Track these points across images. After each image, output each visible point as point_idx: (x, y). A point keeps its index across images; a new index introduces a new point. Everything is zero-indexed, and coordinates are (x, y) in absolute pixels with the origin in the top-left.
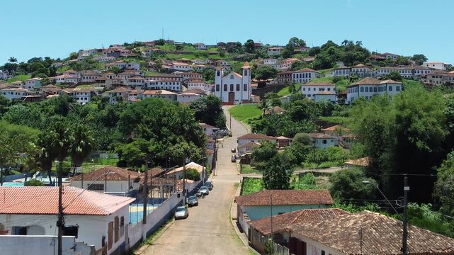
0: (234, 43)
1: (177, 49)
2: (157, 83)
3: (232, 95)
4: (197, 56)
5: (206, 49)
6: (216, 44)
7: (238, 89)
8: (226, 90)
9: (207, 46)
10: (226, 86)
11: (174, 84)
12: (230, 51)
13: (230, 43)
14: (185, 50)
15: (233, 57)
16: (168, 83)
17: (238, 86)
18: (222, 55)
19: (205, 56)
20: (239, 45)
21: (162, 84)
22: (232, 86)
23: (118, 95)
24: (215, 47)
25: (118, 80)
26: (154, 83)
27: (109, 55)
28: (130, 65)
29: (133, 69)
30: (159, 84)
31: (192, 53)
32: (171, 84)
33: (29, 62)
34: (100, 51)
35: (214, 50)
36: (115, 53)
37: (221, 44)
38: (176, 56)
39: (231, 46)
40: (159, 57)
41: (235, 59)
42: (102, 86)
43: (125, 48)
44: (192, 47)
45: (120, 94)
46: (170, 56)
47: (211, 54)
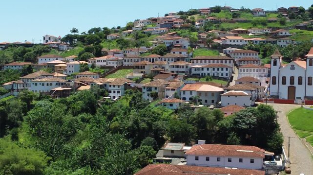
0: (297, 8)
1: (233, 17)
2: (203, 69)
3: (292, 90)
4: (255, 24)
5: (265, 16)
6: (276, 10)
7: (300, 83)
8: (284, 83)
9: (267, 12)
10: (284, 79)
11: (222, 70)
12: (292, 17)
13: (292, 9)
14: (242, 18)
15: (295, 24)
16: (216, 69)
17: (300, 79)
18: (283, 23)
19: (264, 24)
20: (302, 10)
21: (208, 69)
22: (292, 79)
23: (153, 89)
24: (275, 12)
25: (160, 66)
26: (199, 69)
27: (162, 26)
28: (178, 42)
29: (181, 46)
30: (205, 69)
31: (250, 21)
32: (218, 70)
33: (89, 32)
34: (155, 20)
35: (273, 17)
36: (168, 23)
37: (282, 10)
38: (231, 26)
39: (293, 12)
40: (213, 27)
41: (298, 28)
42: (142, 72)
43: (179, 16)
44: (250, 14)
45: (156, 88)
46: (224, 26)
47: (270, 22)
